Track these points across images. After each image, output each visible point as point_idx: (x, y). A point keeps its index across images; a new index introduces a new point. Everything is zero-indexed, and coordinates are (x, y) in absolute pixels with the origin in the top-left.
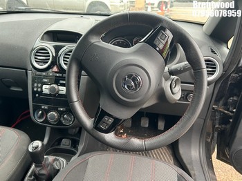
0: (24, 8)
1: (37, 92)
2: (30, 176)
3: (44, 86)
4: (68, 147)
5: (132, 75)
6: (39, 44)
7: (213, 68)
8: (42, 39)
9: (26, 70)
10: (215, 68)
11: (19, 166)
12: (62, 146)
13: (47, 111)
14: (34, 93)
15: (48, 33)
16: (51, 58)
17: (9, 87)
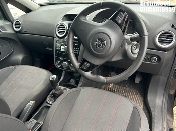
0: (57, 1)
1: (58, 50)
2: (51, 95)
3: (62, 47)
4: (74, 85)
5: (100, 39)
6: (61, 22)
7: (170, 39)
8: (63, 20)
9: (54, 38)
10: (173, 39)
11: (46, 88)
12: (70, 83)
13: (62, 62)
14: (57, 51)
15: (66, 16)
16: (66, 31)
17: (46, 48)
